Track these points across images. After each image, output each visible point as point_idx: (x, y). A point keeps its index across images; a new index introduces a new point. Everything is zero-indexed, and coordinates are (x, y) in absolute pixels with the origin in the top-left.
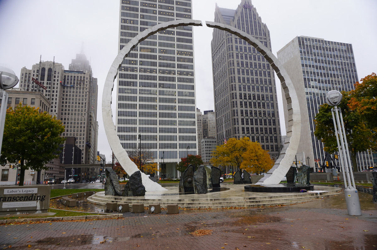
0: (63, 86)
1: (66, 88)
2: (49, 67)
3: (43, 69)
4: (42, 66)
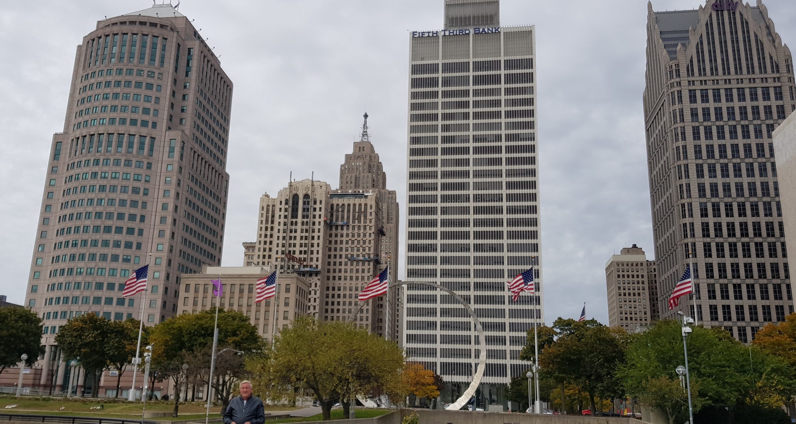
0: (329, 225)
1: (334, 229)
2: (305, 192)
3: (296, 197)
4: (294, 192)
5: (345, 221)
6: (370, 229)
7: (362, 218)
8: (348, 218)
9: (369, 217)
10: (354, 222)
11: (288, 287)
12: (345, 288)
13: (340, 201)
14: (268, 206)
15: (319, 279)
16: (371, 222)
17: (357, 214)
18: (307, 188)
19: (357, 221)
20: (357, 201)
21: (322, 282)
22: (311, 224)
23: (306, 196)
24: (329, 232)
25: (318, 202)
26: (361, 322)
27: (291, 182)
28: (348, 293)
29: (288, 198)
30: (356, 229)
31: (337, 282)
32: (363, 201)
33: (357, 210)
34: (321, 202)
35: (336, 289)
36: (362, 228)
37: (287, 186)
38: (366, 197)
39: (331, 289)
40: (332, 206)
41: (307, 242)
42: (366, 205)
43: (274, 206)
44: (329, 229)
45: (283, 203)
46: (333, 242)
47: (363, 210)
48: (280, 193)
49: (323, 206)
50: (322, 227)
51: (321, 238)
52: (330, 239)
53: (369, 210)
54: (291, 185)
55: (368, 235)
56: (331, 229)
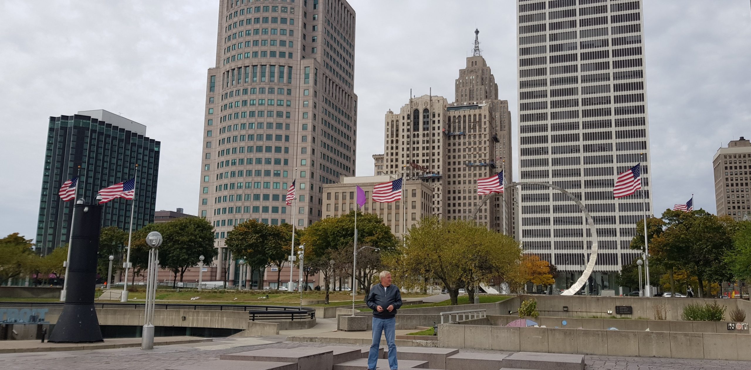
0: (448, 135)
1: (452, 138)
2: (424, 107)
3: (416, 112)
4: (414, 108)
5: (462, 131)
6: (485, 137)
7: (477, 127)
8: (464, 128)
9: (483, 126)
10: (470, 131)
11: (414, 192)
12: (464, 191)
13: (457, 113)
14: (392, 121)
15: (441, 184)
16: (485, 131)
17: (472, 124)
18: (426, 103)
19: (472, 130)
20: (472, 112)
21: (443, 187)
22: (431, 135)
23: (426, 110)
24: (447, 142)
25: (437, 115)
26: (481, 221)
27: (411, 99)
28: (467, 195)
29: (409, 113)
30: (472, 137)
31: (457, 186)
32: (477, 112)
33: (472, 121)
34: (439, 115)
35: (457, 192)
36: (477, 137)
37: (408, 102)
38: (480, 108)
39: (452, 192)
40: (449, 117)
41: (428, 151)
42: (480, 115)
43: (397, 121)
44: (447, 139)
45: (406, 118)
46: (452, 151)
47: (477, 120)
48: (402, 109)
49: (441, 119)
50: (441, 137)
51: (441, 147)
52: (449, 148)
53: (483, 120)
54: (411, 101)
55: (483, 142)
56: (449, 139)
